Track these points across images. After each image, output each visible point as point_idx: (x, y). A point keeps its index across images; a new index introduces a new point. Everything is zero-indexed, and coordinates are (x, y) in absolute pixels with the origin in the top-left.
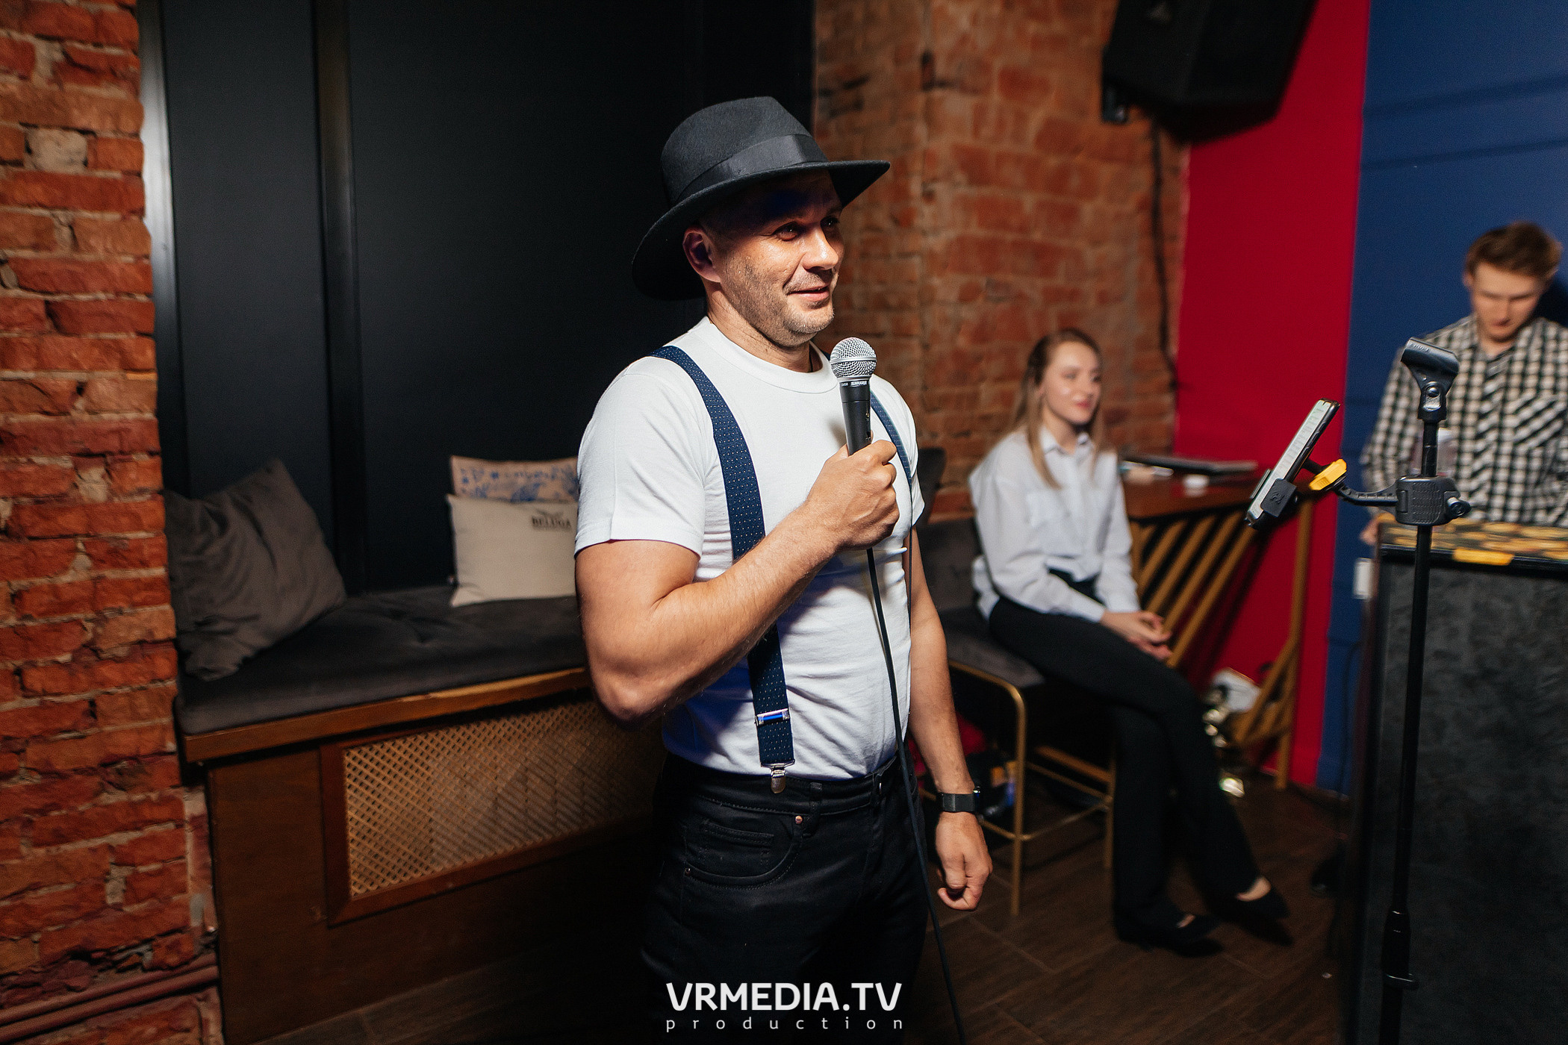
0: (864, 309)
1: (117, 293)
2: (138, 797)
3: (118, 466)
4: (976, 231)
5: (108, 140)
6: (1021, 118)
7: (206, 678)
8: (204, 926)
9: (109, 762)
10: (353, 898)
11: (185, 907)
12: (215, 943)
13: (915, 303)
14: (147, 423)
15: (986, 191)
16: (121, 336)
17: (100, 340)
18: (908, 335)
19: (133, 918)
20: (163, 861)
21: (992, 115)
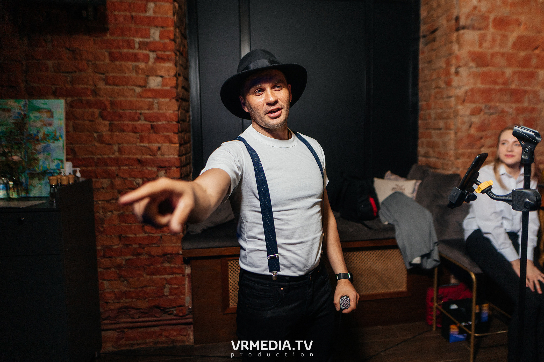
0: (435, 119)
1: (168, 122)
2: (172, 265)
3: (168, 171)
4: (480, 86)
5: (167, 78)
6: (504, 37)
7: (191, 234)
8: (189, 306)
9: (165, 254)
10: (231, 307)
11: (184, 299)
12: (192, 312)
13: (452, 116)
14: (176, 159)
15: (485, 69)
16: (169, 134)
17: (164, 135)
18: (450, 129)
19: (171, 300)
20: (178, 285)
21: (489, 37)
